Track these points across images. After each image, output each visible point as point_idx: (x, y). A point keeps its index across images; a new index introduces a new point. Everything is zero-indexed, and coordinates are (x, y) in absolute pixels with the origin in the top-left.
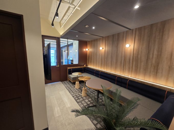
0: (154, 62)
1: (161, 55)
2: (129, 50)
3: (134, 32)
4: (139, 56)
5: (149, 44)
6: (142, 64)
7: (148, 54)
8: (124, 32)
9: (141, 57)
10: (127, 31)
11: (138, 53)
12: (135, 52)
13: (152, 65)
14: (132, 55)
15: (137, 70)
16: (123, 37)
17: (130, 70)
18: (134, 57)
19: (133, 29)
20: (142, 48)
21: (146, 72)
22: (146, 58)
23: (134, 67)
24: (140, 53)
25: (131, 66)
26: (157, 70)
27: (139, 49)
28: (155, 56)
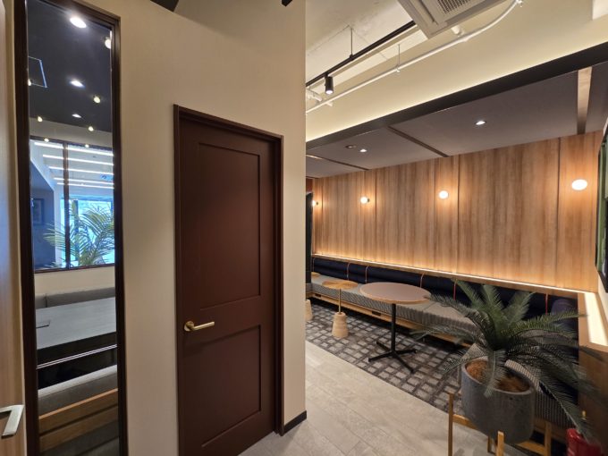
0: (509, 231)
1: (522, 216)
2: (446, 204)
3: (456, 163)
4: (474, 220)
5: (494, 192)
6: (484, 238)
7: (494, 214)
8: (428, 162)
9: (478, 222)
10: (437, 160)
11: (470, 212)
12: (461, 211)
13: (505, 239)
14: (456, 218)
15: (471, 255)
16: (428, 173)
17: (454, 255)
18: (461, 223)
19: (452, 157)
20: (478, 201)
21: (493, 256)
22: (491, 224)
23: (463, 248)
24: (474, 212)
25: (455, 243)
26: (519, 249)
27: (471, 202)
28: (510, 219)
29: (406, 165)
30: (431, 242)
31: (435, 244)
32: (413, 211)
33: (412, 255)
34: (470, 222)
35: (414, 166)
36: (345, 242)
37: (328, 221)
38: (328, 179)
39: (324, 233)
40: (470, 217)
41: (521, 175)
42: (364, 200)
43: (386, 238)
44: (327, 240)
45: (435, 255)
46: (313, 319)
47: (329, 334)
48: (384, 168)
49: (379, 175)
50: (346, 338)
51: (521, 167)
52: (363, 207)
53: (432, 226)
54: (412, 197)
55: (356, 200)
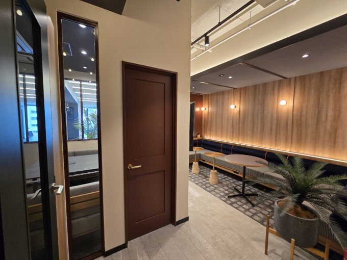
0: (329, 126)
1: (339, 116)
2: (284, 109)
3: (293, 82)
4: (303, 119)
5: (319, 101)
6: (310, 130)
7: (318, 115)
8: (274, 82)
9: (306, 121)
10: (280, 81)
11: (301, 113)
12: (295, 113)
13: (325, 131)
14: (291, 118)
15: (300, 140)
16: (274, 90)
17: (288, 140)
18: (295, 120)
19: (290, 79)
20: (307, 107)
21: (316, 142)
22: (316, 121)
23: (295, 136)
24: (304, 113)
25: (290, 133)
26: (335, 138)
27: (302, 107)
28: (330, 118)
29: (259, 85)
30: (274, 132)
31: (276, 134)
32: (263, 113)
33: (261, 140)
34: (301, 120)
35: (265, 85)
36: (221, 131)
37: (211, 119)
38: (212, 94)
39: (209, 126)
40: (301, 117)
41: (340, 89)
42: (232, 107)
43: (245, 130)
44: (210, 130)
45: (277, 141)
46: (200, 173)
47: (208, 182)
48: (246, 87)
49: (242, 91)
50: (216, 184)
51: (340, 84)
52: (232, 111)
53: (275, 123)
54: (263, 104)
55: (228, 106)
